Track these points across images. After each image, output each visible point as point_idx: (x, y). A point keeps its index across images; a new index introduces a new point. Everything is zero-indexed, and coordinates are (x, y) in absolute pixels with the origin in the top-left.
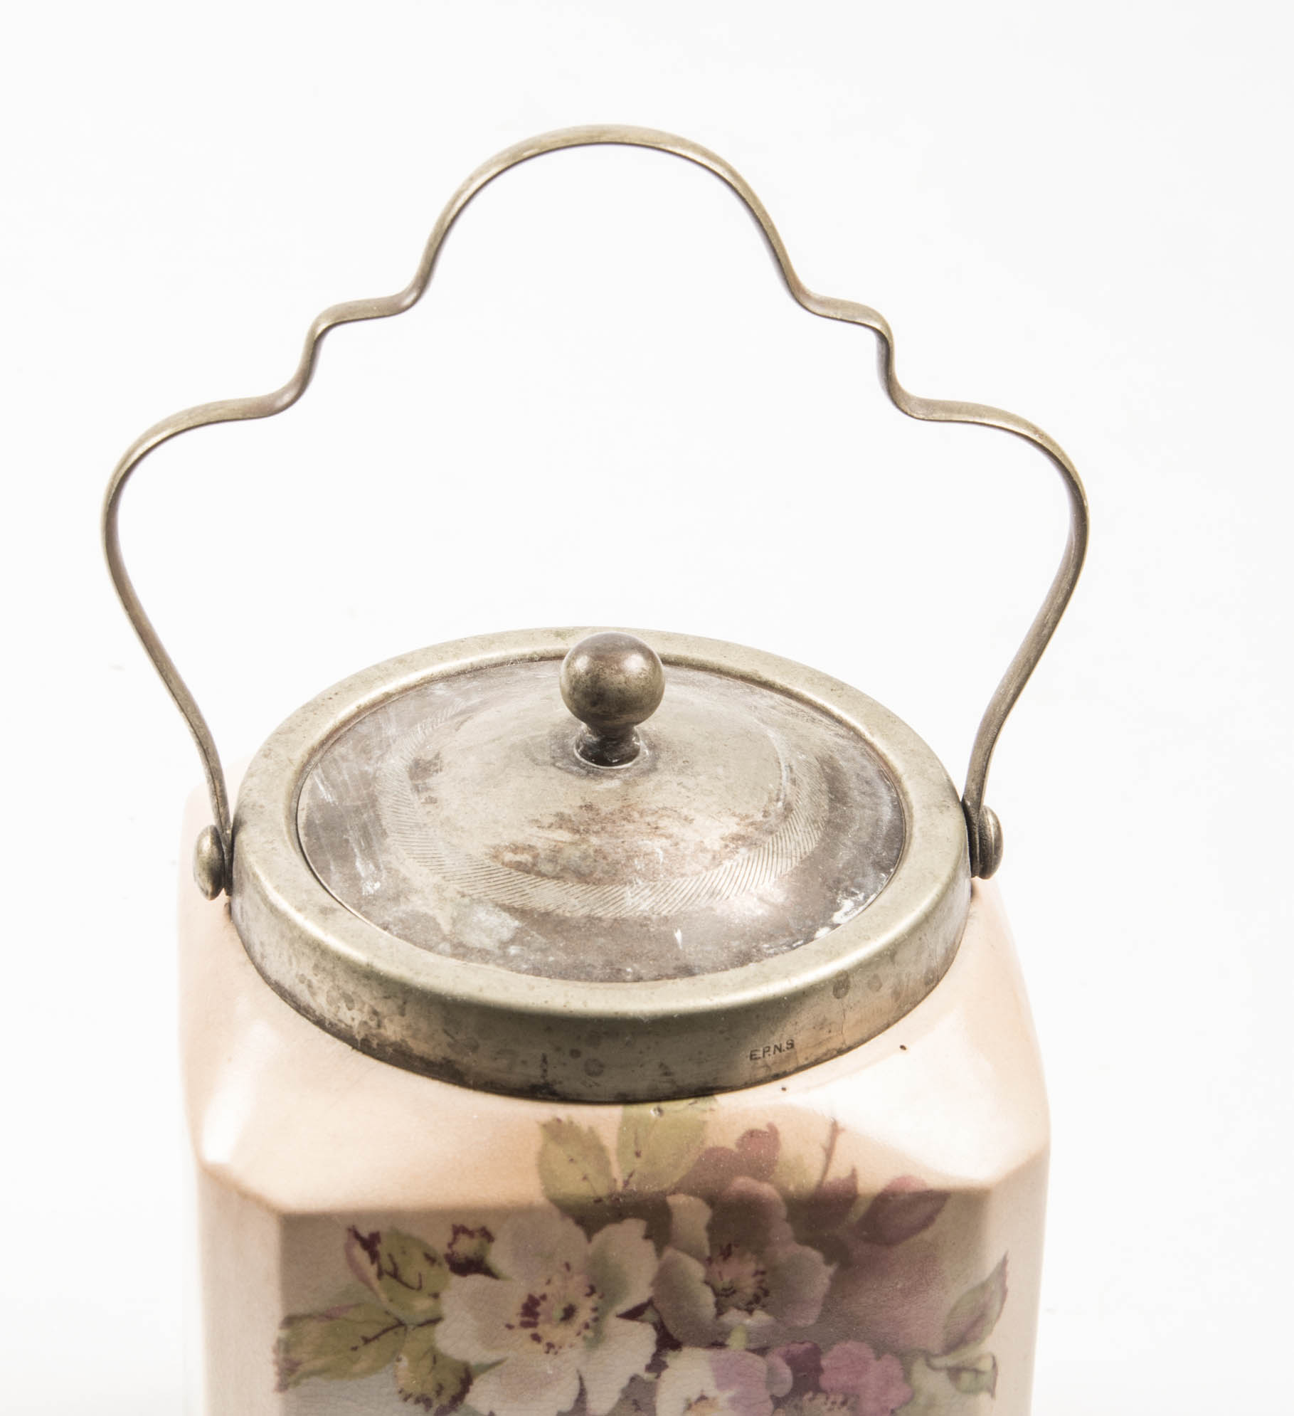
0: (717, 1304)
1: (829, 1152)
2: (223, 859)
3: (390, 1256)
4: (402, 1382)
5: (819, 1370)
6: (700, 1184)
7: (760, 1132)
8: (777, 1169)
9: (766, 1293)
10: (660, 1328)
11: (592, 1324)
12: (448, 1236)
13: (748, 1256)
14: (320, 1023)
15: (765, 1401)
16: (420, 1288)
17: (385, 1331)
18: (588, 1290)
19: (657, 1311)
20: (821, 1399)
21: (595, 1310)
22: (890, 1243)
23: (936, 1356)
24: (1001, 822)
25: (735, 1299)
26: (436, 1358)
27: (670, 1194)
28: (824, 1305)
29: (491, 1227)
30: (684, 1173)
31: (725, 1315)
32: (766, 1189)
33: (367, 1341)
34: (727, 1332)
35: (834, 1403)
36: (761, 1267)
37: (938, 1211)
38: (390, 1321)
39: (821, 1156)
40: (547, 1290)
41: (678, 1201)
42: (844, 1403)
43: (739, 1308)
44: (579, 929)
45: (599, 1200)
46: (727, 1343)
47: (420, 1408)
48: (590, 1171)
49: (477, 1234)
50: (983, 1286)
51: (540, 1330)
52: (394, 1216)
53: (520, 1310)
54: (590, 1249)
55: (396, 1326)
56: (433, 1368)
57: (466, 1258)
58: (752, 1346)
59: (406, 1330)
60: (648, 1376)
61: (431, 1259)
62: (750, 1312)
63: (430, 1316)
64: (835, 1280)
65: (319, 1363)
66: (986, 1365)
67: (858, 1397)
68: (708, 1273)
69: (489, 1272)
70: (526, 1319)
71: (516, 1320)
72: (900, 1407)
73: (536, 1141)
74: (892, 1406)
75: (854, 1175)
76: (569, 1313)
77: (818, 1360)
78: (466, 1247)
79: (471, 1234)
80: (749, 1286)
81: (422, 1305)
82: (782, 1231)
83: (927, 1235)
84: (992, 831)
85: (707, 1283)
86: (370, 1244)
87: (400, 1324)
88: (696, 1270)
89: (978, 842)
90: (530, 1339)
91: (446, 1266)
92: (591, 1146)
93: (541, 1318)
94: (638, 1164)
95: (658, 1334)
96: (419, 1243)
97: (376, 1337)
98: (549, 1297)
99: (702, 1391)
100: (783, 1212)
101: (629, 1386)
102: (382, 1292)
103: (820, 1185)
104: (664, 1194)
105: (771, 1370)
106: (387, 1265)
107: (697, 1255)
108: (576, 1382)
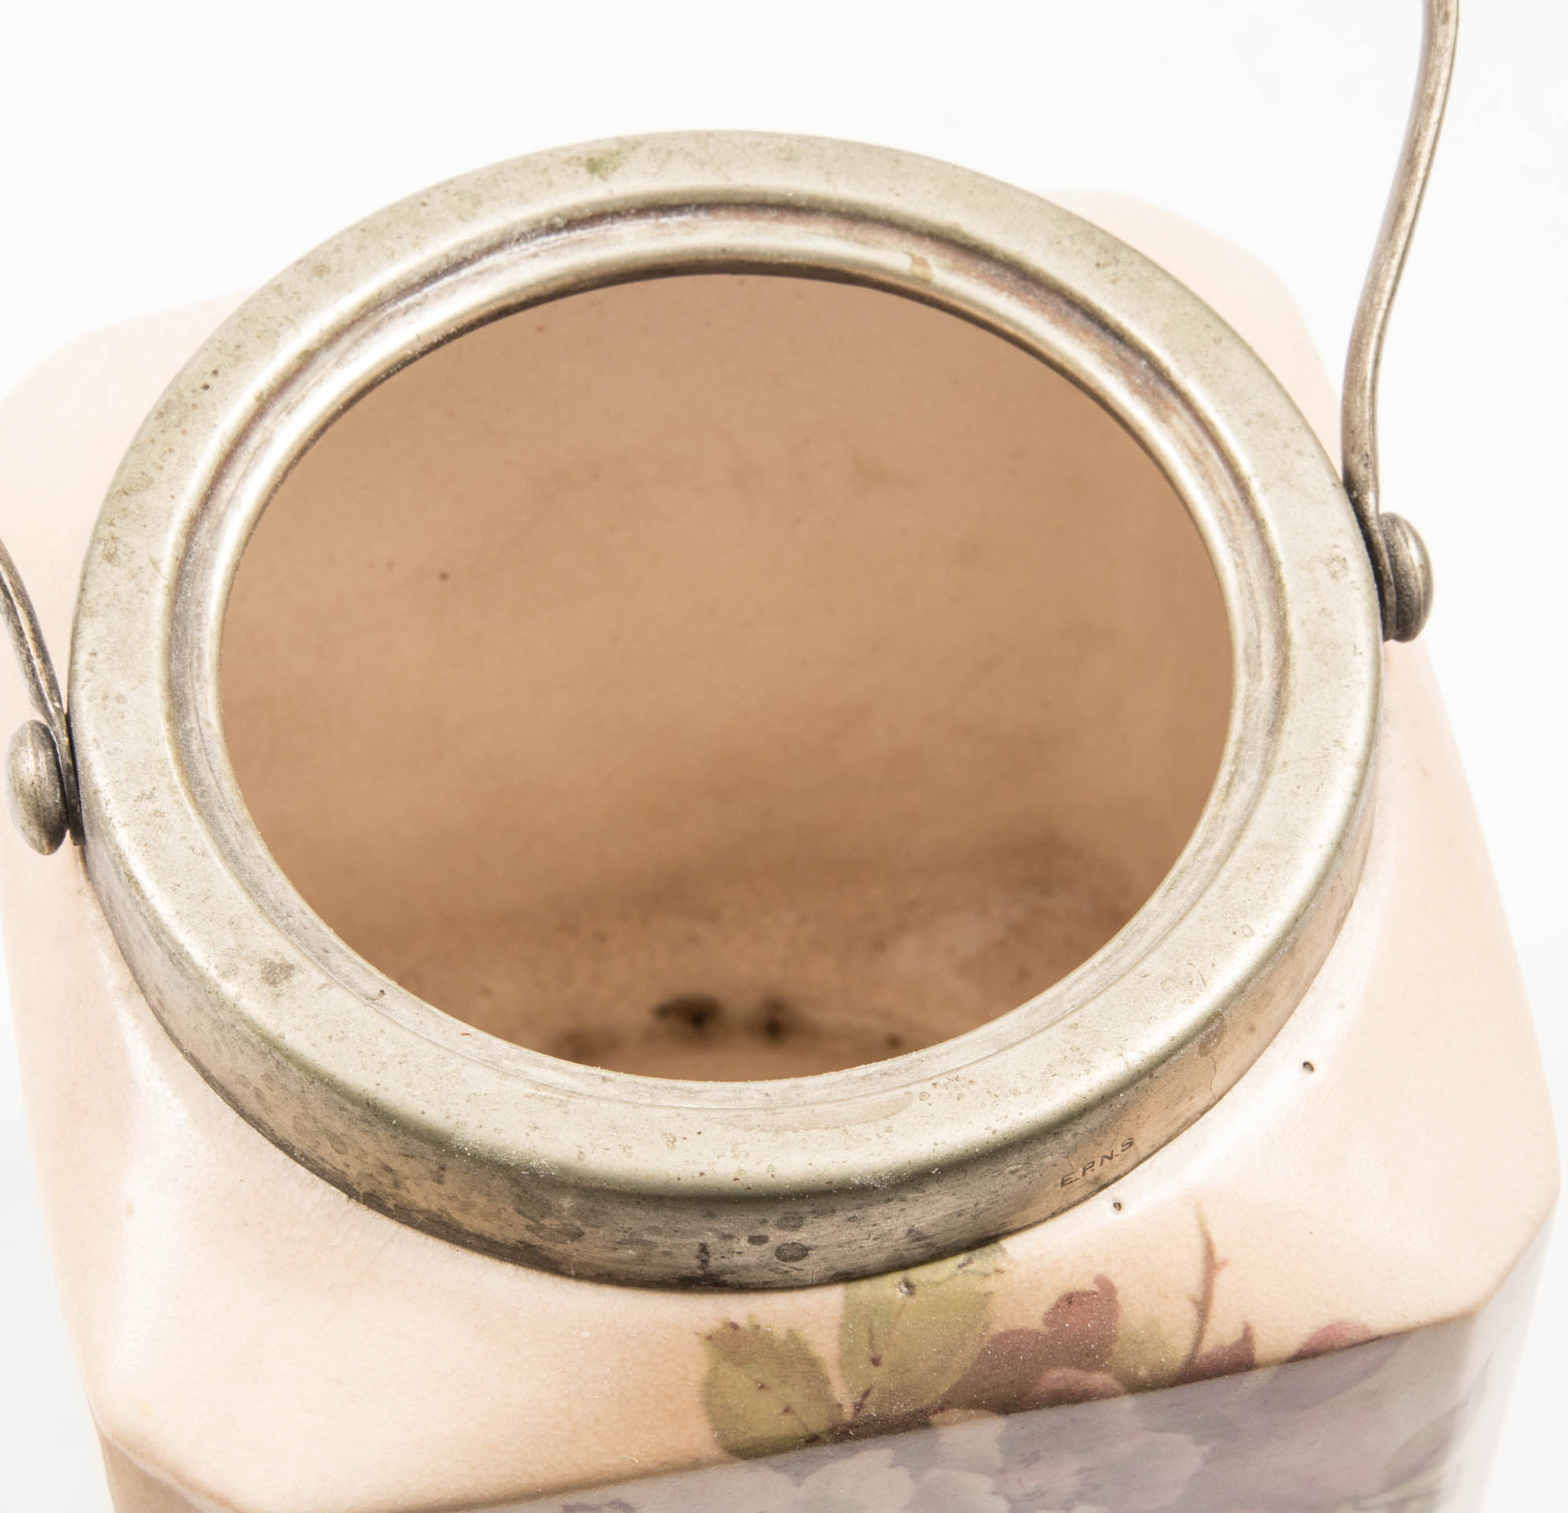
1: (1203, 1307)
6: (985, 1390)
7: (1085, 1294)
8: (1116, 1348)
9: (1096, 1488)
22: (1306, 1407)
25: (1043, 1501)
27: (936, 1412)
30: (958, 1378)
32: (1100, 1381)
37: (1389, 1355)
39: (1190, 1315)
41: (949, 1419)
45: (812, 1435)
48: (796, 1398)
54: (801, 1491)
68: (1000, 1484)
73: (697, 1364)
75: (1246, 1339)
79: (594, 1509)
80: (1067, 1485)
82: (1127, 1424)
83: (1371, 1382)
88: (980, 1484)
92: (796, 1361)
94: (877, 1375)
103: (1190, 1362)
104: (924, 1411)
107: (977, 1469)
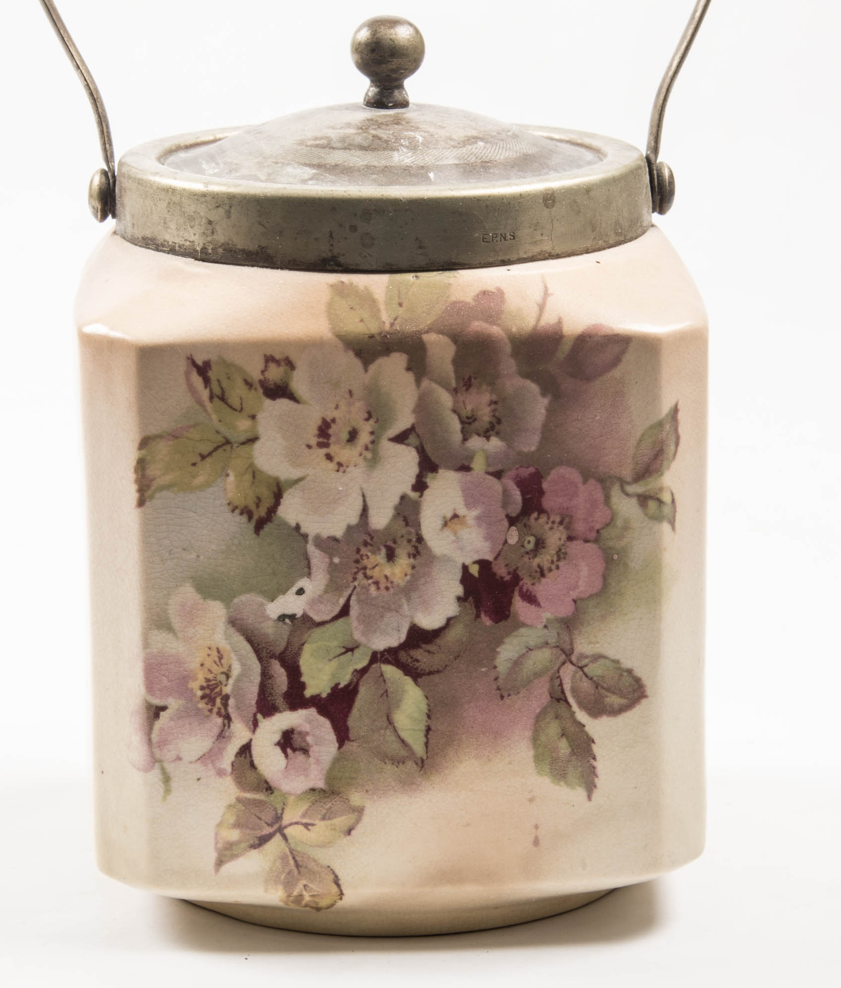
0: (463, 431)
1: (542, 307)
2: (109, 184)
3: (218, 381)
4: (230, 495)
5: (542, 493)
6: (446, 326)
7: (491, 292)
8: (503, 316)
9: (499, 422)
10: (421, 451)
11: (370, 446)
12: (261, 365)
13: (484, 387)
14: (173, 251)
15: (503, 520)
16: (242, 409)
17: (216, 449)
18: (366, 415)
19: (418, 436)
20: (543, 519)
21: (372, 433)
22: (588, 379)
23: (628, 483)
24: (672, 169)
25: (476, 425)
26: (255, 473)
27: (425, 333)
28: (542, 433)
29: (293, 358)
30: (435, 318)
31: (470, 441)
32: (495, 330)
33: (203, 457)
34: (471, 458)
35: (553, 522)
36: (494, 398)
37: (623, 352)
38: (220, 439)
39: (536, 309)
40: (336, 414)
41: (430, 338)
42: (561, 523)
43: (479, 435)
44: (359, 171)
45: (372, 337)
46: (472, 466)
47: (244, 518)
48: (366, 316)
49: (283, 363)
50: (660, 424)
51: (333, 449)
52: (221, 346)
53: (316, 432)
54: (367, 378)
55: (224, 445)
56: (253, 483)
57: (275, 384)
58: (491, 470)
59: (232, 447)
60: (414, 495)
61: (249, 384)
62: (488, 438)
63: (249, 435)
64: (550, 411)
65: (168, 478)
66: (666, 498)
67: (571, 517)
68: (456, 402)
69: (292, 397)
70: (321, 440)
71: (314, 441)
72: (603, 528)
73: (325, 296)
74: (597, 527)
75: (560, 322)
76: (353, 435)
77: (540, 483)
78: (275, 374)
79: (277, 362)
80: (485, 415)
81: (243, 424)
82: (509, 365)
83: (616, 373)
84: (666, 173)
85: (454, 411)
86: (203, 370)
87: (228, 442)
88: (446, 399)
89: (656, 177)
90: (324, 458)
91: (261, 391)
92: (367, 299)
93: (332, 439)
94: (401, 311)
95: (420, 457)
96: (240, 369)
97: (210, 454)
98: (338, 420)
99: (455, 509)
100: (508, 349)
101: (400, 504)
102: (213, 412)
103: (535, 328)
104: (420, 333)
105: (506, 493)
106: (217, 390)
107: (445, 385)
108: (360, 499)
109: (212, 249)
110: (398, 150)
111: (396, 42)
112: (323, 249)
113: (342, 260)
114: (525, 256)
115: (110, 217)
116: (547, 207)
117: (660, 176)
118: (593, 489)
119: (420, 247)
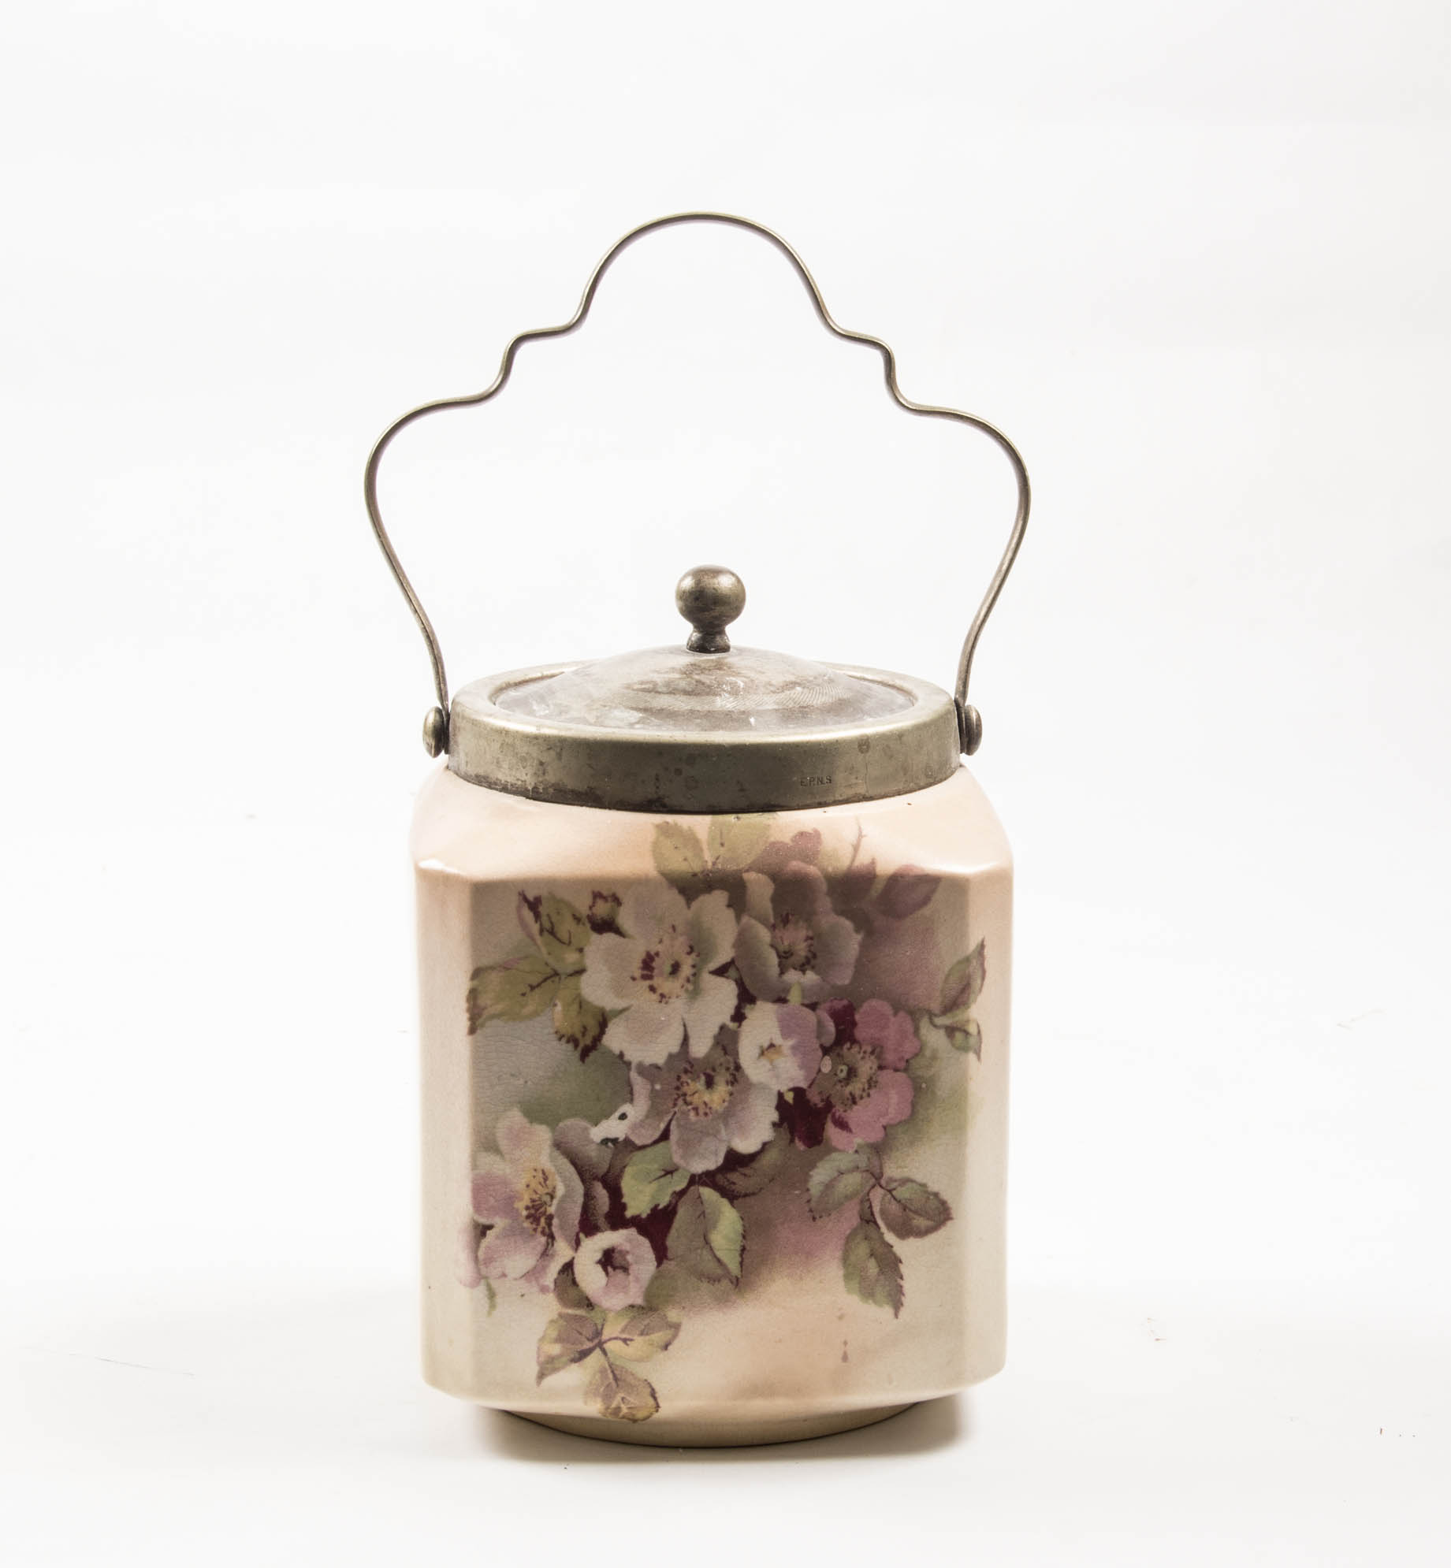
0: (780, 964)
1: (856, 848)
2: (443, 722)
3: (548, 915)
4: (557, 1024)
5: (854, 1024)
6: (765, 865)
7: (808, 833)
8: (820, 857)
9: (815, 956)
10: (740, 984)
11: (691, 978)
12: (588, 901)
13: (801, 923)
14: (505, 789)
15: (817, 1050)
16: (570, 942)
17: (545, 980)
18: (689, 950)
19: (738, 969)
20: (856, 1049)
21: (694, 966)
22: (900, 916)
23: (936, 1015)
24: (980, 712)
25: (792, 960)
26: (581, 1004)
27: (745, 872)
28: (856, 967)
29: (620, 895)
30: (754, 858)
31: (786, 974)
32: (812, 870)
33: (532, 988)
34: (787, 990)
35: (865, 1052)
36: (810, 934)
37: (933, 891)
38: (549, 971)
39: (851, 850)
40: (660, 948)
41: (751, 877)
42: (872, 1053)
43: (795, 969)
44: (684, 716)
45: (695, 875)
46: (788, 998)
47: (570, 1046)
48: (689, 855)
49: (609, 899)
50: (967, 960)
51: (656, 982)
52: (551, 883)
53: (641, 965)
54: (689, 914)
55: (551, 977)
56: (579, 1013)
57: (602, 918)
58: (807, 1002)
59: (560, 979)
60: (732, 1025)
61: (577, 919)
62: (804, 972)
63: (577, 968)
64: (863, 946)
65: (499, 1007)
66: (972, 1029)
67: (882, 1047)
68: (773, 937)
69: (618, 932)
70: (645, 972)
71: (638, 973)
72: (913, 1058)
73: (651, 835)
74: (907, 1056)
75: (873, 863)
76: (675, 968)
77: (853, 1015)
78: (602, 909)
79: (605, 898)
80: (802, 950)
81: (571, 957)
82: (824, 904)
83: (926, 911)
84: (974, 716)
85: (772, 946)
86: (534, 905)
87: (556, 974)
88: (765, 935)
89: (964, 719)
90: (648, 989)
91: (588, 926)
92: (691, 839)
93: (656, 972)
94: (722, 851)
95: (739, 989)
96: (569, 905)
97: (539, 985)
98: (661, 954)
99: (771, 1039)
100: (824, 887)
101: (719, 1034)
102: (543, 947)
103: (850, 868)
104: (740, 871)
105: (820, 1023)
106: (547, 925)
107: (763, 921)
108: (682, 1029)
109: (543, 789)
110: (720, 695)
111: (719, 591)
112: (650, 792)
113: (666, 801)
114: (841, 798)
115: (443, 752)
116: (862, 752)
117: (968, 718)
118: (903, 1020)
119: (742, 790)
